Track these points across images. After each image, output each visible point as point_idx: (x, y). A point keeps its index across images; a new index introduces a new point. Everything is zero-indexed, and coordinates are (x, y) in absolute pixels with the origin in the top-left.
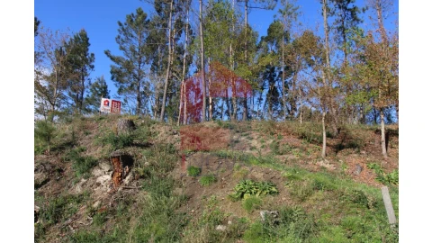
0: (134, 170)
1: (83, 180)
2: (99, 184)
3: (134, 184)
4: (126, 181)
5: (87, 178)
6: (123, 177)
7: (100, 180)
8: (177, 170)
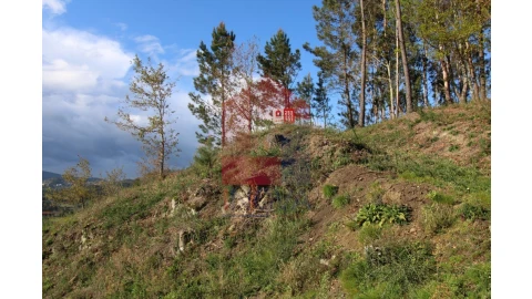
0: (269, 192)
1: (228, 203)
2: (239, 207)
3: (268, 207)
4: (261, 204)
5: (231, 200)
6: (258, 199)
7: (240, 203)
8: (315, 190)
